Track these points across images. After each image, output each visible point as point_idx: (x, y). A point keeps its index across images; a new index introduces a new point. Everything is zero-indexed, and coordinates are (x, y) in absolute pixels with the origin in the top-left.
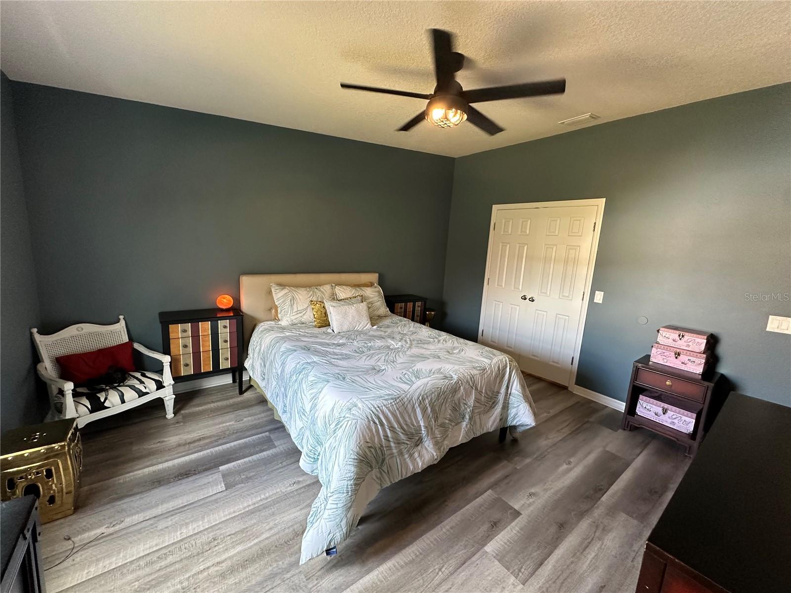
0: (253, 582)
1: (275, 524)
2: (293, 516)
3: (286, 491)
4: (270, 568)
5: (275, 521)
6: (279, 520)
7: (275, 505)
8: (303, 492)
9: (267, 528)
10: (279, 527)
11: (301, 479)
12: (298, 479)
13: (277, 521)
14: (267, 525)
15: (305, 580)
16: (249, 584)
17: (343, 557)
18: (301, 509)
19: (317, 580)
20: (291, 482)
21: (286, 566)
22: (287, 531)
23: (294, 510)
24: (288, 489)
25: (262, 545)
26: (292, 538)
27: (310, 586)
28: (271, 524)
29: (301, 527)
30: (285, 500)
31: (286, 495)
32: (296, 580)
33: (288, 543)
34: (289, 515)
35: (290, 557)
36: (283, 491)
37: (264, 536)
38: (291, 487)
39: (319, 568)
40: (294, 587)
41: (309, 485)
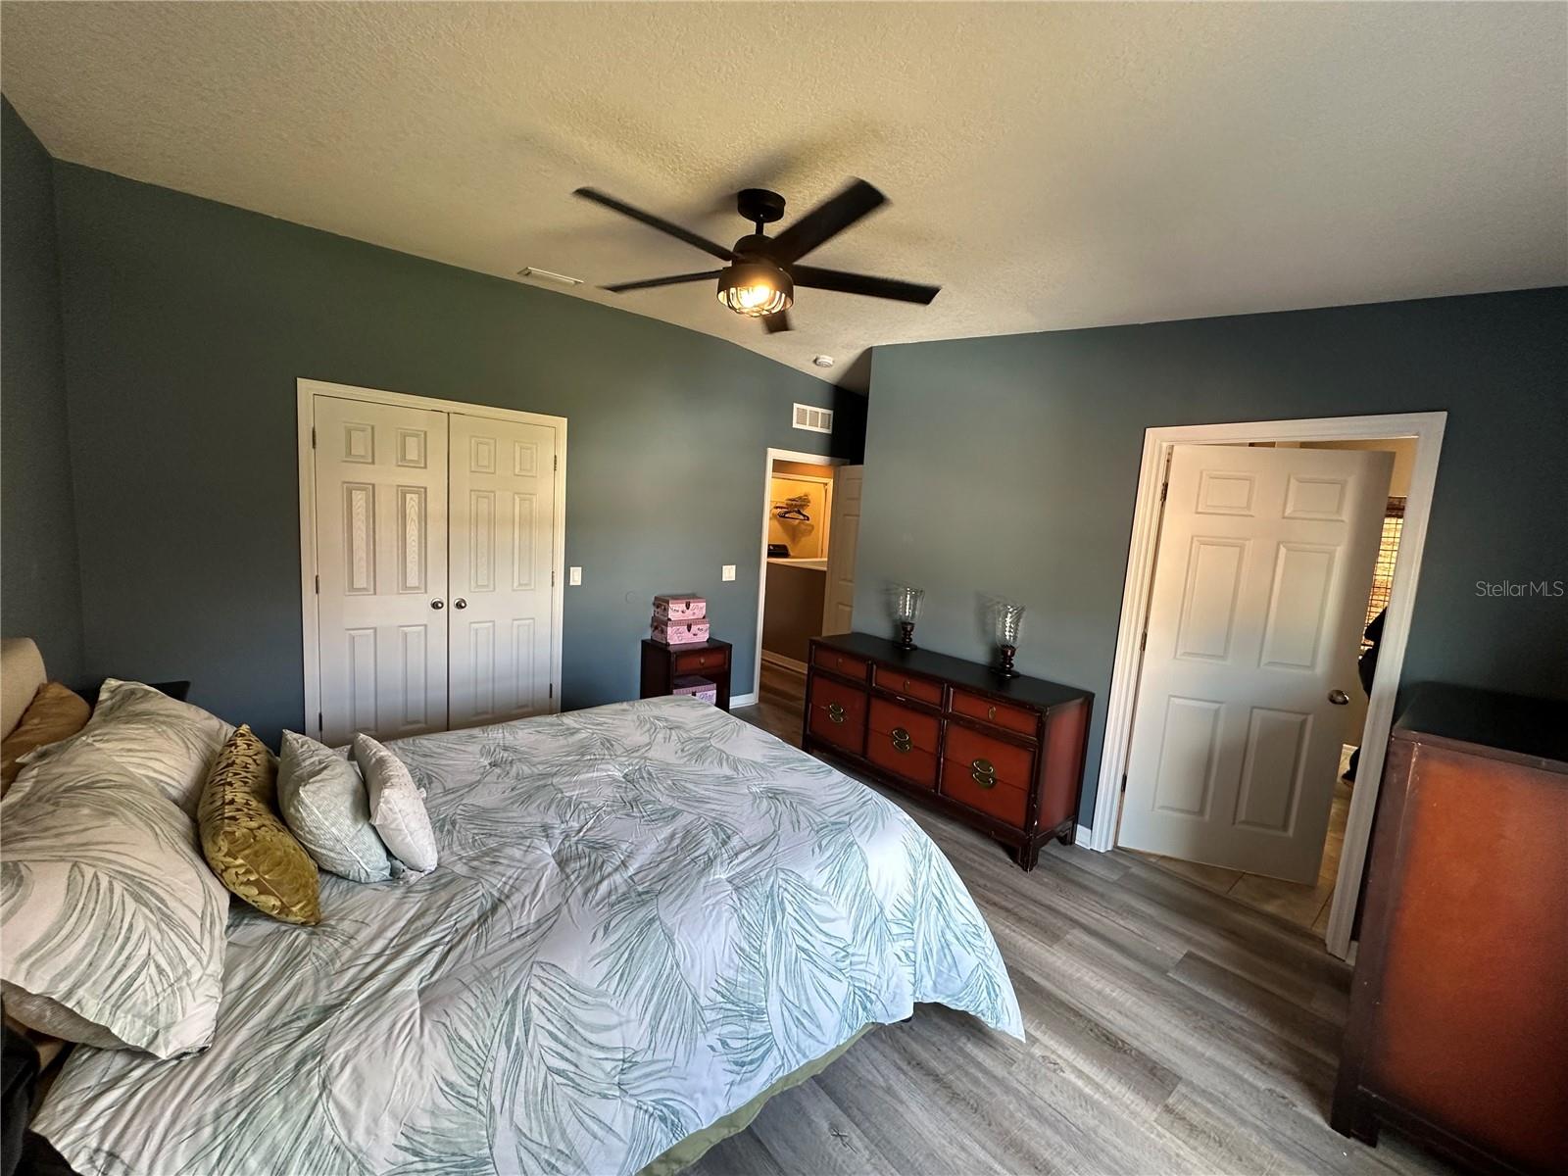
0: (1058, 1139)
1: (950, 1143)
2: (921, 1114)
3: (866, 1148)
4: (1027, 1121)
5: (944, 1146)
6: (939, 1137)
7: (908, 1161)
8: (859, 1109)
9: (963, 1155)
10: (953, 1132)
11: (825, 1126)
12: (827, 1131)
13: (944, 1142)
14: (959, 1158)
15: (1016, 1065)
16: (1064, 1144)
17: (963, 1022)
18: (902, 1102)
19: (1008, 1049)
20: (836, 1145)
21: (1011, 1097)
22: (954, 1115)
23: (908, 1117)
24: (859, 1144)
25: (999, 1151)
26: (963, 1103)
27: (1021, 1056)
28: (954, 1150)
29: (938, 1092)
30: (889, 1143)
31: (876, 1145)
32: (1022, 1076)
33: (975, 1106)
34: (922, 1124)
35: (996, 1095)
36: (867, 1156)
37: (982, 1155)
38: (850, 1139)
39: (992, 1050)
40: (1032, 1076)
41: (839, 1103)
